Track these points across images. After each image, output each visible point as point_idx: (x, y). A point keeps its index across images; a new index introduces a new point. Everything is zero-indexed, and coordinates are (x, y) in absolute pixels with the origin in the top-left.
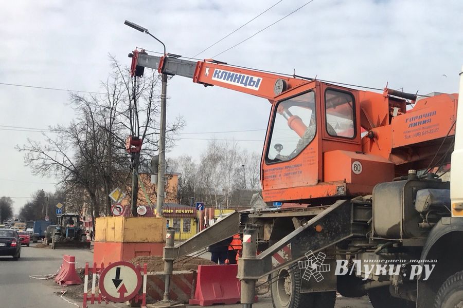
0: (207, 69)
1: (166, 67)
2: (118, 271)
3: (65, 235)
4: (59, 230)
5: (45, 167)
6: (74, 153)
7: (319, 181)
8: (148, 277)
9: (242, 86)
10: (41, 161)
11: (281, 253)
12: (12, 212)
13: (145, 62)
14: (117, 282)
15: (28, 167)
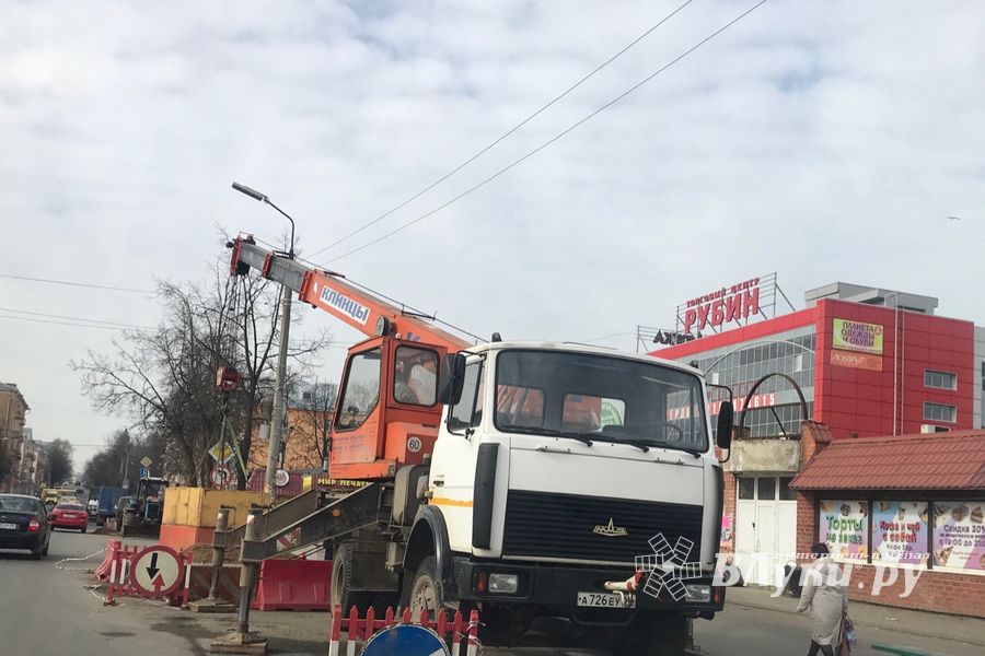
0: (316, 285)
1: (272, 270)
2: (155, 557)
3: (143, 514)
4: (133, 506)
5: (114, 398)
6: (161, 377)
7: (377, 458)
8: (192, 567)
9: (350, 315)
10: (108, 387)
11: (288, 537)
12: (70, 468)
13: (248, 257)
14: (152, 571)
15: (88, 396)
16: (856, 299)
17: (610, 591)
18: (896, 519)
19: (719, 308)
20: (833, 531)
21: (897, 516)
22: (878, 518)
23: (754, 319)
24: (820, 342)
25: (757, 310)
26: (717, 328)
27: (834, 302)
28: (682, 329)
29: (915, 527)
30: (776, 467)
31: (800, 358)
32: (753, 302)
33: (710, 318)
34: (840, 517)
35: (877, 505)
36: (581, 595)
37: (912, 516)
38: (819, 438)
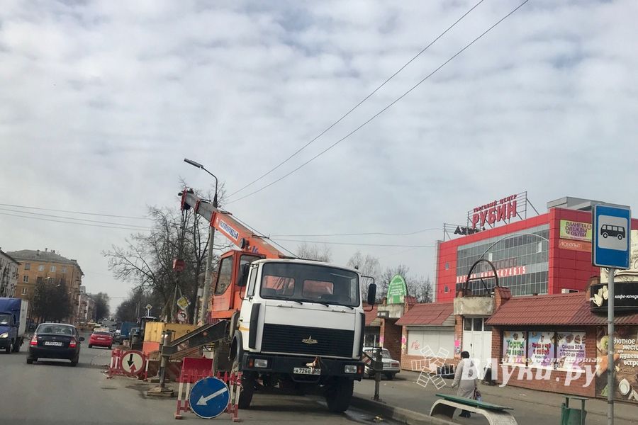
0: (217, 219)
1: (199, 209)
2: (132, 355)
4: (138, 333)
5: (126, 272)
6: (152, 260)
7: (230, 309)
8: (149, 362)
9: (231, 235)
10: (123, 266)
11: (183, 345)
12: (108, 310)
13: (189, 201)
14: (130, 363)
15: (112, 271)
16: (575, 208)
17: (308, 367)
18: (539, 342)
19: (493, 213)
20: (510, 348)
21: (540, 340)
22: (531, 341)
23: (513, 220)
24: (552, 235)
25: (515, 213)
26: (492, 225)
27: (560, 209)
28: (471, 225)
29: (548, 346)
30: (480, 312)
31: (540, 244)
32: (513, 209)
33: (487, 218)
34: (513, 340)
35: (531, 333)
36: (295, 369)
37: (547, 340)
38: (503, 296)
